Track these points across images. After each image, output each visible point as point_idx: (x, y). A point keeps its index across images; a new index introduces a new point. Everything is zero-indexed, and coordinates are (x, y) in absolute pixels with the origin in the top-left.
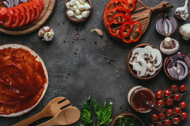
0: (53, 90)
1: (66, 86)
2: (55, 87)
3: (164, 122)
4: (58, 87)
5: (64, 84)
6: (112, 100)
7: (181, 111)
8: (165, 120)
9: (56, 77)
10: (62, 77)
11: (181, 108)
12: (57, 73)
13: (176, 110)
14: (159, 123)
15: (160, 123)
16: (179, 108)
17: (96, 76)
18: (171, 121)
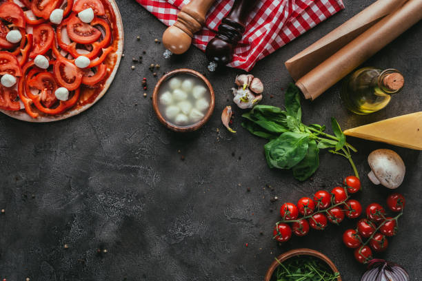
0: (115, 201)
1: (145, 193)
2: (121, 195)
3: (308, 221)
4: (126, 193)
5: (140, 188)
6: (247, 222)
7: (348, 197)
8: (311, 216)
9: (121, 171)
10: (135, 171)
11: (348, 189)
12: (125, 163)
13: (336, 195)
14: (298, 221)
15: (300, 222)
16: (343, 190)
17: (211, 170)
18: (323, 217)
